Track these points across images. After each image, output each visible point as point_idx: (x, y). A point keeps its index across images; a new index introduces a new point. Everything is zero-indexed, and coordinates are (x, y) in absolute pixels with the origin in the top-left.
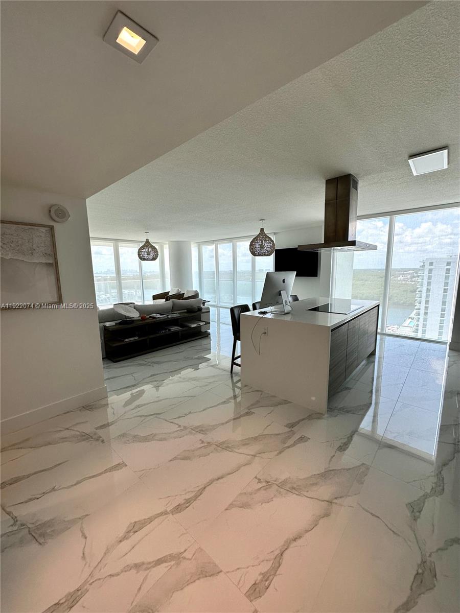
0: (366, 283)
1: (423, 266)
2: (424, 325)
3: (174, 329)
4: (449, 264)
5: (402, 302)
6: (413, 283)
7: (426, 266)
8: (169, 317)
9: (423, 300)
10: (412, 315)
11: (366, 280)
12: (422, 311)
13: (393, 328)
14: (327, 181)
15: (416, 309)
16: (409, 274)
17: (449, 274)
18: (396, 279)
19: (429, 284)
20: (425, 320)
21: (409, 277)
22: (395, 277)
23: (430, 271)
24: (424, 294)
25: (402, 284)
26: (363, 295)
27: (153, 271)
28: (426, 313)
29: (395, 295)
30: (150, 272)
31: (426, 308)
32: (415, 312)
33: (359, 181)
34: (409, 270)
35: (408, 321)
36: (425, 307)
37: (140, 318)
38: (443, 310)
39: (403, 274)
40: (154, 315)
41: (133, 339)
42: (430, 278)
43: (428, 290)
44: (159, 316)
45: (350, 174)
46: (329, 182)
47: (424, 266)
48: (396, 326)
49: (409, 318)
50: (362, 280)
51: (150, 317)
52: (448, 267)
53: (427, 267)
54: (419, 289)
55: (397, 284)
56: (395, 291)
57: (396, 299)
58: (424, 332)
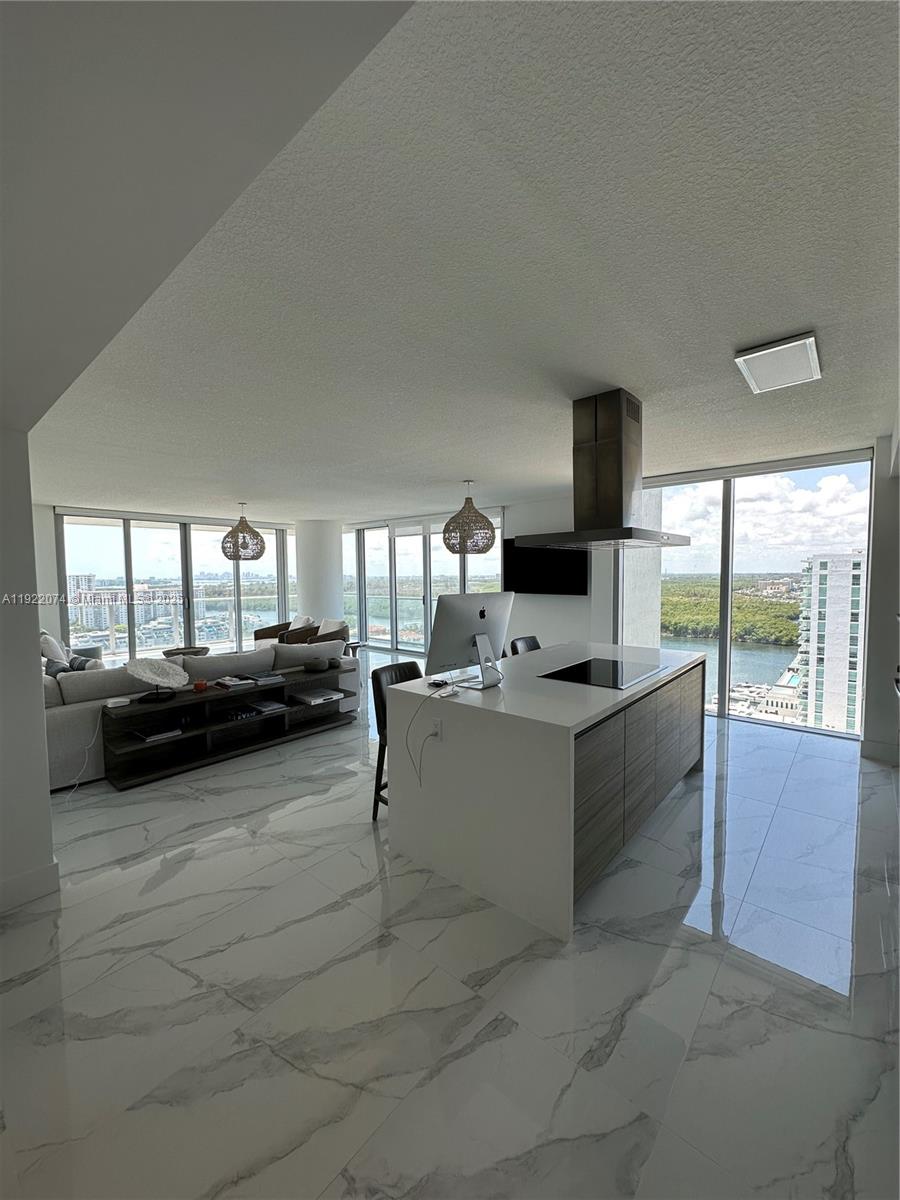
1: (809, 569)
2: (819, 684)
3: (272, 709)
4: (856, 565)
5: (773, 637)
6: (792, 601)
7: (814, 569)
8: (259, 683)
9: (814, 635)
10: (794, 664)
11: (702, 596)
12: (813, 658)
13: (760, 690)
14: (574, 402)
15: (801, 652)
16: (784, 584)
17: (858, 584)
18: (759, 593)
20: (820, 674)
21: (784, 589)
22: (758, 590)
23: (823, 579)
24: (814, 623)
25: (771, 603)
28: (821, 661)
29: (760, 624)
31: (821, 650)
32: (799, 657)
33: (644, 403)
34: (782, 576)
35: (788, 675)
36: (819, 649)
37: (192, 687)
39: (773, 584)
40: (228, 680)
41: (170, 734)
42: (823, 592)
43: (822, 616)
44: (236, 681)
45: (621, 389)
46: (579, 404)
47: (811, 569)
48: (765, 686)
49: (789, 669)
50: (695, 595)
51: (218, 684)
52: (855, 572)
53: (817, 571)
54: (804, 614)
55: (762, 603)
56: (758, 617)
57: (761, 633)
58: (819, 697)
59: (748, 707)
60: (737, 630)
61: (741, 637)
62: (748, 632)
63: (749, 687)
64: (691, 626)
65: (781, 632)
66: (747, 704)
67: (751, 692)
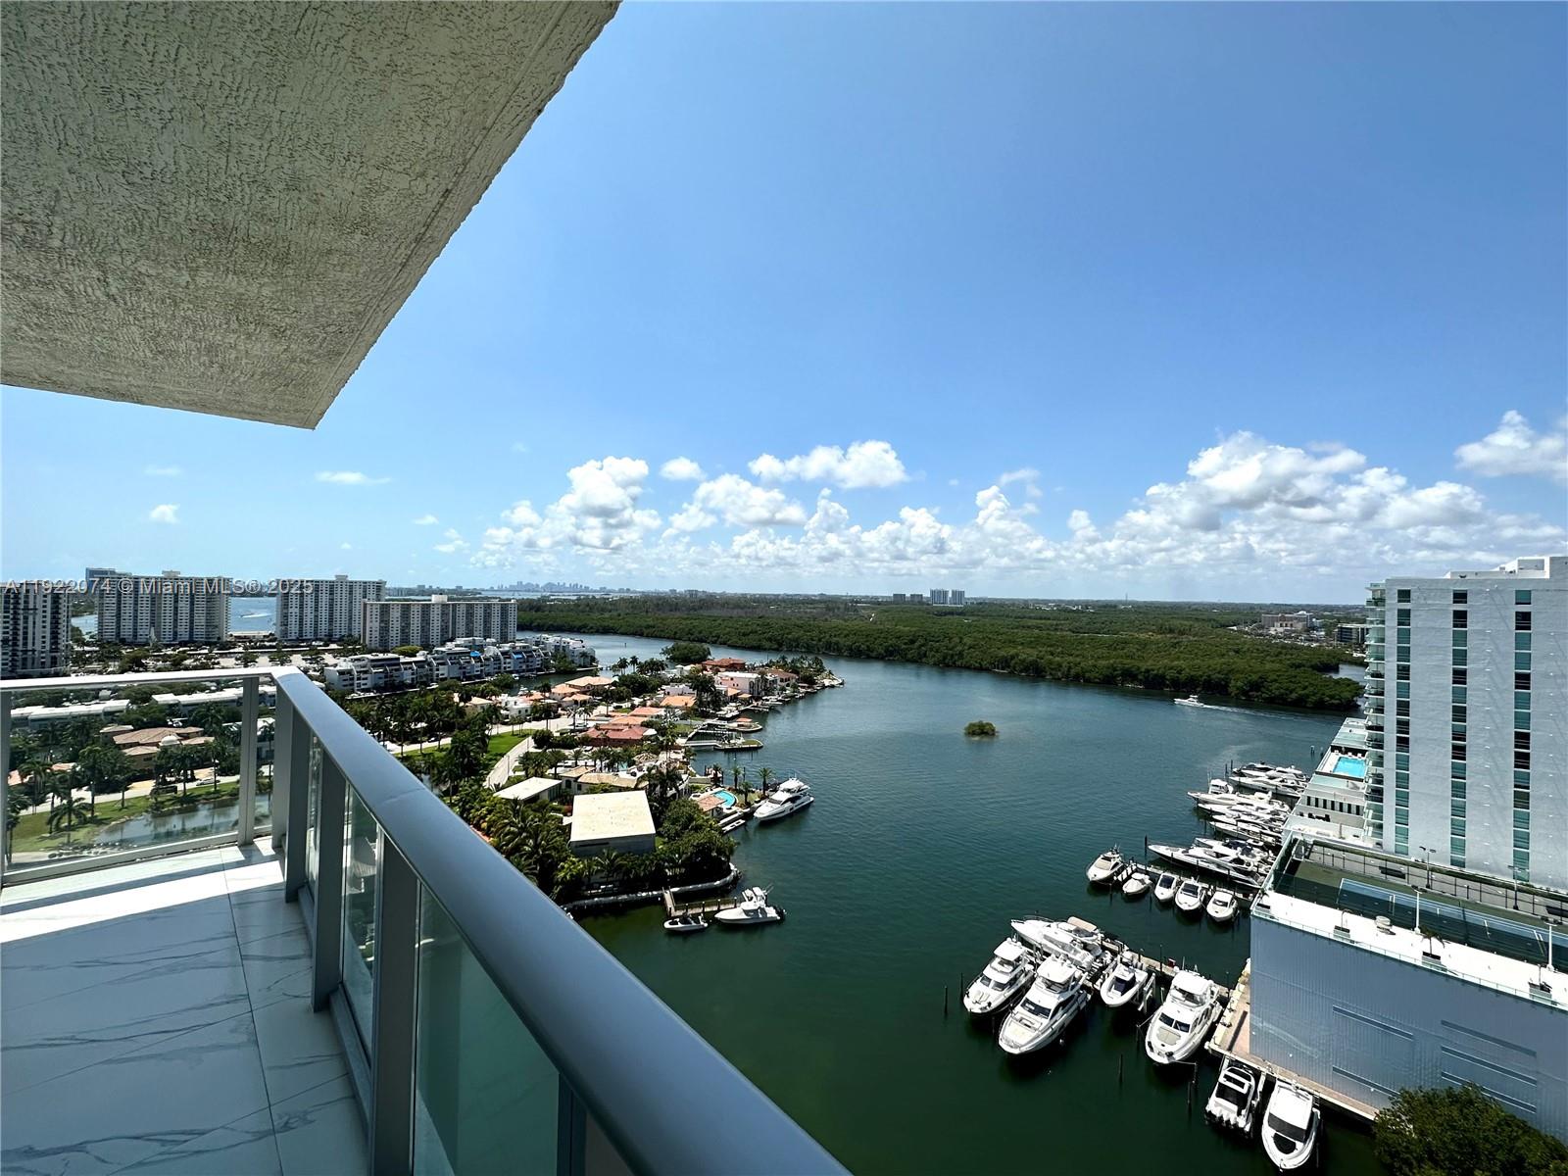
0: (1184, 639)
1: (1379, 600)
2: (1402, 781)
4: (1460, 597)
5: (1294, 696)
6: (1314, 645)
7: (1387, 602)
9: (1390, 700)
11: (1182, 633)
12: (1390, 736)
13: (1284, 776)
17: (1465, 626)
18: (1263, 631)
19: (1404, 653)
20: (1403, 763)
21: (1299, 626)
22: (1262, 627)
23: (1404, 616)
25: (1284, 647)
26: (1179, 672)
27: (628, 590)
28: (1403, 743)
29: (1271, 676)
30: (621, 591)
31: (1403, 726)
34: (1299, 608)
35: (1332, 756)
36: (1400, 723)
38: (1459, 735)
39: (1283, 619)
42: (1404, 636)
43: (1404, 672)
47: (1383, 601)
48: (1291, 770)
49: (1334, 749)
50: (1171, 631)
52: (1460, 607)
53: (1393, 604)
55: (1269, 645)
56: (1268, 666)
57: (1275, 689)
58: (1402, 799)
59: (1270, 802)
60: (1239, 684)
61: (1245, 693)
62: (1256, 686)
63: (1267, 770)
64: (1171, 673)
65: (1305, 688)
66: (1267, 797)
67: (1271, 778)
